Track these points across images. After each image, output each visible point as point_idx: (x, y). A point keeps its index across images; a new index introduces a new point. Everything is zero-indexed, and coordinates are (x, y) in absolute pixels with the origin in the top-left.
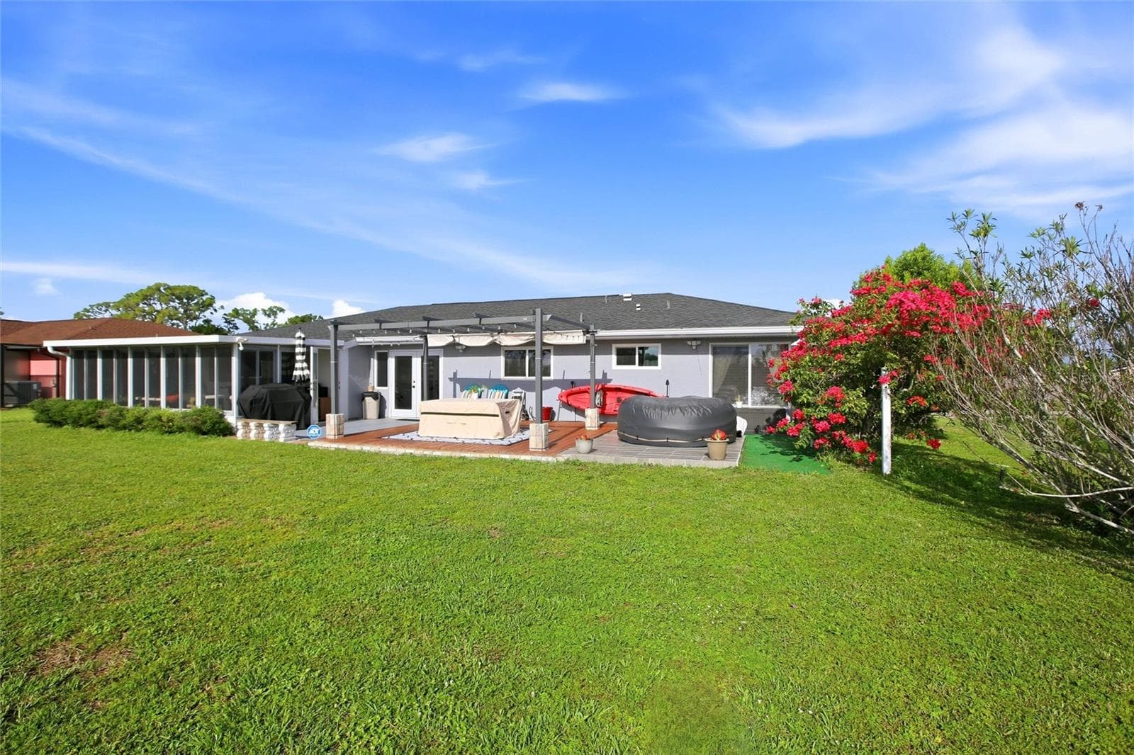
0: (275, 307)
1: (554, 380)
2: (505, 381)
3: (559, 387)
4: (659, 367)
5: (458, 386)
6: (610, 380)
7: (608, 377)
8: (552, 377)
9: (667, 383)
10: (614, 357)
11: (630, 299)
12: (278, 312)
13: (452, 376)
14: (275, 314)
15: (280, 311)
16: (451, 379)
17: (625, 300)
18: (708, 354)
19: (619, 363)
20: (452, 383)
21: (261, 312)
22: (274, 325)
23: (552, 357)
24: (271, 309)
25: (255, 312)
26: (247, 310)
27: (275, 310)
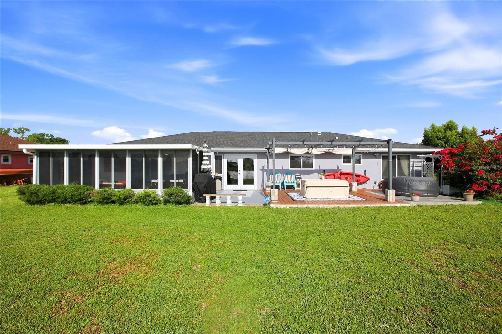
0: (23, 128)
1: (315, 170)
2: (290, 170)
3: (317, 173)
4: (361, 164)
5: (265, 173)
6: (341, 170)
7: (340, 168)
8: (314, 168)
9: (365, 171)
10: (342, 160)
11: (320, 134)
12: (25, 131)
13: (262, 168)
14: (23, 132)
15: (27, 131)
16: (261, 170)
17: (318, 134)
18: (381, 159)
19: (344, 162)
20: (262, 171)
21: (13, 130)
22: (23, 138)
23: (314, 159)
24: (20, 129)
25: (9, 130)
26: (3, 129)
27: (22, 129)
